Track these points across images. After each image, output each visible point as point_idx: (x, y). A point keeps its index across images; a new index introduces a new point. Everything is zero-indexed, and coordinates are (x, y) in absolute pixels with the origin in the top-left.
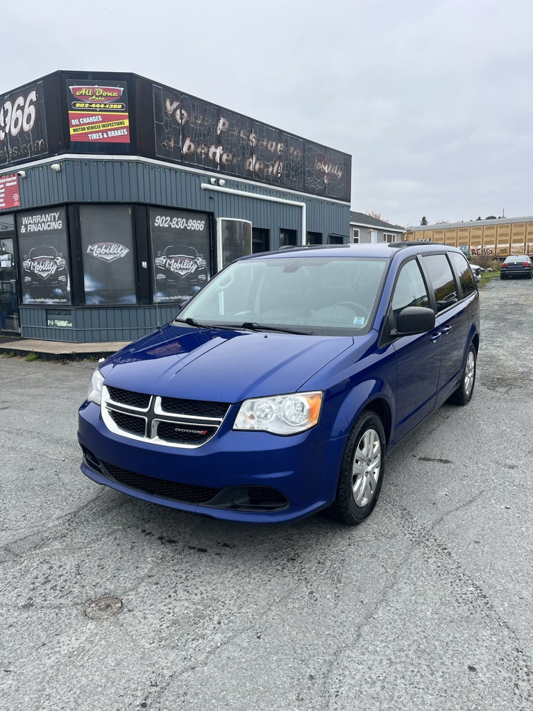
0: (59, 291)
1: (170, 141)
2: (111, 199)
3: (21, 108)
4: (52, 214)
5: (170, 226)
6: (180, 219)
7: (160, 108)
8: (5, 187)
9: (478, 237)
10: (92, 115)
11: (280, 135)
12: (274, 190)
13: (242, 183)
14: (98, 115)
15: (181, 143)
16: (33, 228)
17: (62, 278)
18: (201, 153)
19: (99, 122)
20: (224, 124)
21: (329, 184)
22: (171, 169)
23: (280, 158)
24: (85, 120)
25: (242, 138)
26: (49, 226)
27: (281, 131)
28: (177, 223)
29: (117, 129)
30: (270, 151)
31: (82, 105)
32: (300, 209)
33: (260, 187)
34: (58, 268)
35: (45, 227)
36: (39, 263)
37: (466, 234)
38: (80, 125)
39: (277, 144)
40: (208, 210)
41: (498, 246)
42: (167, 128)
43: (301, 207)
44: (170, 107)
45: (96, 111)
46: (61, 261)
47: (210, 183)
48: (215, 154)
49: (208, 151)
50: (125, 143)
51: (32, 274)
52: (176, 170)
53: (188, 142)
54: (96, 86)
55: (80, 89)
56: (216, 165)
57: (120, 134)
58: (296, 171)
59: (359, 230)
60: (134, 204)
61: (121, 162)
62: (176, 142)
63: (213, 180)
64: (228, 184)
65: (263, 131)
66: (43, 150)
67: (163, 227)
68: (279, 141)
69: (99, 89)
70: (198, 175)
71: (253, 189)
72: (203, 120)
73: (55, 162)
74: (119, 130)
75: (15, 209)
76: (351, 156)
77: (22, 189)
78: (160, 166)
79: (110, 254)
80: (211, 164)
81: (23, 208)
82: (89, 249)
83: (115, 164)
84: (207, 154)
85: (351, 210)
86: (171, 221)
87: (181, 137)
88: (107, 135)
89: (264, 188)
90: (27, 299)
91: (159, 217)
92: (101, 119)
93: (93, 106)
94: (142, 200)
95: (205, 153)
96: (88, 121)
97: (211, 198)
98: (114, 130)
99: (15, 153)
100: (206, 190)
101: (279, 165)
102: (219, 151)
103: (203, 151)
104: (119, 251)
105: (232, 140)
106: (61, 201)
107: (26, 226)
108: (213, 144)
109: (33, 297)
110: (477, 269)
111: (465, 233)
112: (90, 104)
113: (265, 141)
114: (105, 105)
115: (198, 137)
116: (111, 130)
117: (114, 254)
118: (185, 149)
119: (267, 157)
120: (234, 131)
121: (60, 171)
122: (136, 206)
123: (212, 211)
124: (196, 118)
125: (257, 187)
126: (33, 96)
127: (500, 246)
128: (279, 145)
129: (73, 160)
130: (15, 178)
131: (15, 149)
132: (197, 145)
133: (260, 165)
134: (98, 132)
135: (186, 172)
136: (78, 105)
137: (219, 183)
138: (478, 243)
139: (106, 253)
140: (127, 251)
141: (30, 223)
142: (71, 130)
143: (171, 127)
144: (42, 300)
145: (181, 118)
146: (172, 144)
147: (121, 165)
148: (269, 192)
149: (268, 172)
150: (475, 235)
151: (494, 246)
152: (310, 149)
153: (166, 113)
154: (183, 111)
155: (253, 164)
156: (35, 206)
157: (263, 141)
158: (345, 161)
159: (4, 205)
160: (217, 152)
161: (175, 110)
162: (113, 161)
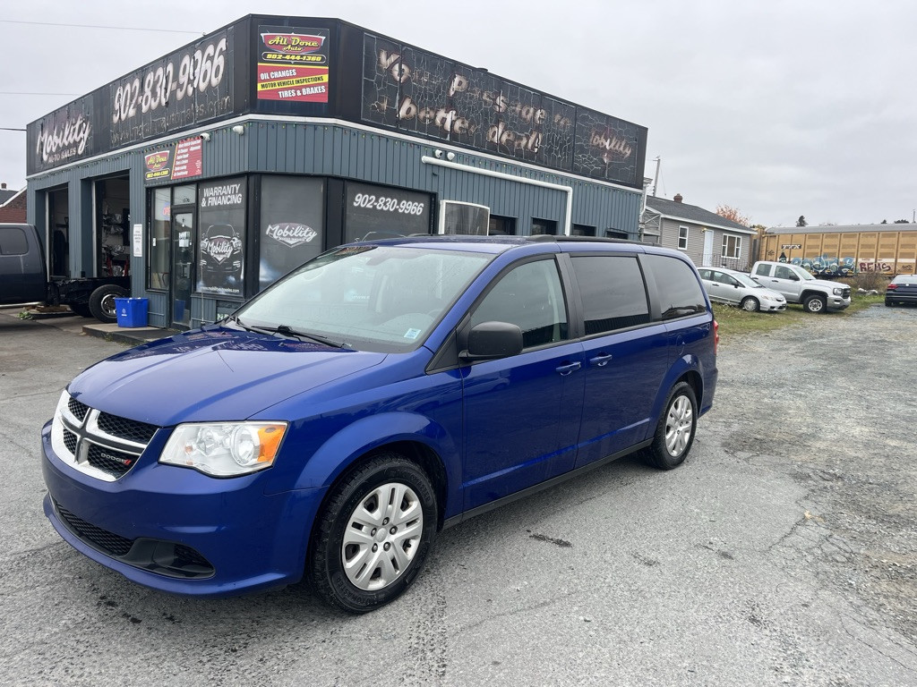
0: (232, 279)
1: (383, 102)
2: (299, 170)
3: (211, 58)
4: (233, 186)
5: (375, 207)
6: (389, 199)
7: (372, 61)
8: (189, 152)
9: (870, 246)
10: (285, 69)
11: (541, 99)
12: (526, 169)
13: (481, 158)
14: (292, 68)
15: (397, 105)
16: (214, 202)
17: (237, 263)
18: (425, 118)
19: (293, 77)
20: (460, 83)
21: (610, 164)
22: (380, 136)
23: (538, 129)
24: (277, 75)
25: (486, 102)
26: (229, 199)
27: (543, 94)
28: (385, 204)
29: (313, 86)
30: (525, 119)
31: (274, 56)
32: (563, 194)
33: (507, 164)
34: (234, 251)
35: (225, 201)
36: (215, 245)
37: (854, 241)
38: (271, 80)
39: (535, 111)
40: (428, 189)
41: (899, 260)
42: (379, 86)
43: (566, 192)
44: (385, 60)
45: (290, 63)
46: (238, 243)
47: (434, 156)
48: (444, 120)
49: (435, 116)
50: (322, 103)
51: (208, 257)
52: (388, 138)
53: (407, 104)
54: (293, 34)
55: (274, 37)
56: (445, 133)
57: (316, 91)
58: (561, 146)
59: (687, 228)
60: (328, 177)
61: (315, 126)
62: (391, 103)
63: (438, 152)
64: (459, 158)
65: (516, 93)
66: (229, 109)
67: (365, 208)
68: (538, 106)
69: (296, 38)
70: (419, 145)
71: (497, 166)
72: (431, 77)
73: (237, 124)
74: (316, 87)
75: (197, 178)
76: (647, 129)
77: (205, 155)
78: (366, 133)
79: (294, 237)
80: (438, 133)
81: (205, 177)
82: (268, 230)
83: (309, 128)
84: (433, 120)
85: (683, 202)
86: (377, 201)
87: (398, 97)
88: (301, 92)
89: (512, 165)
90: (201, 288)
91: (360, 195)
92: (295, 74)
93: (288, 57)
94: (337, 173)
95: (430, 119)
96: (280, 76)
97: (434, 174)
98: (310, 86)
99: (201, 112)
100: (427, 164)
101: (537, 137)
102: (450, 116)
103: (428, 116)
104: (304, 234)
105: (470, 103)
106: (242, 170)
107: (207, 199)
108: (442, 108)
109: (207, 285)
110: (845, 290)
111: (852, 239)
112: (284, 55)
113: (519, 106)
114: (302, 56)
115: (422, 99)
116: (306, 87)
117: (299, 237)
118: (402, 113)
119: (519, 126)
120: (474, 92)
121: (243, 134)
122: (330, 180)
123: (434, 190)
124: (421, 75)
125: (502, 163)
126: (222, 44)
127: (901, 260)
128: (539, 112)
129: (258, 122)
130: (199, 141)
131: (202, 108)
132: (420, 108)
133: (509, 135)
134: (291, 89)
135: (402, 141)
136: (269, 56)
137: (447, 157)
138: (871, 255)
139: (288, 236)
140: (315, 234)
141: (211, 196)
142: (259, 85)
143: (385, 85)
144: (215, 289)
145: (401, 75)
146: (385, 105)
147: (315, 129)
148: (521, 171)
149: (519, 145)
150: (865, 243)
151: (893, 260)
152: (585, 119)
153: (380, 69)
154: (403, 66)
155: (499, 134)
156: (216, 175)
157: (516, 106)
158: (637, 136)
159: (186, 173)
160: (448, 118)
161: (393, 65)
162: (305, 125)
